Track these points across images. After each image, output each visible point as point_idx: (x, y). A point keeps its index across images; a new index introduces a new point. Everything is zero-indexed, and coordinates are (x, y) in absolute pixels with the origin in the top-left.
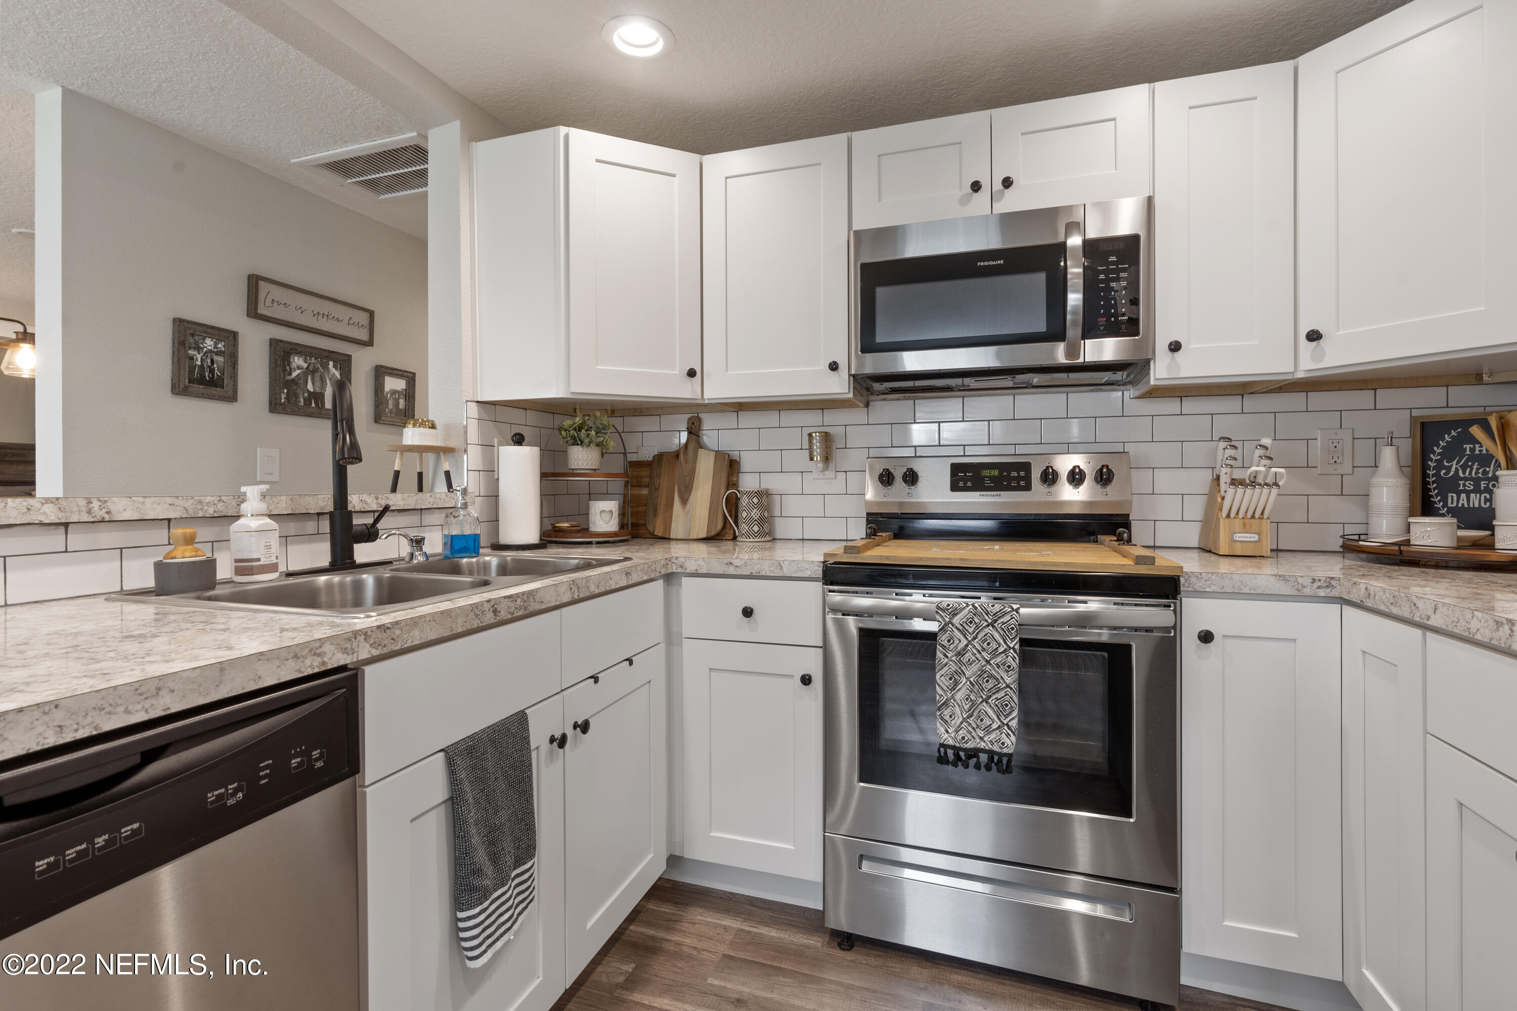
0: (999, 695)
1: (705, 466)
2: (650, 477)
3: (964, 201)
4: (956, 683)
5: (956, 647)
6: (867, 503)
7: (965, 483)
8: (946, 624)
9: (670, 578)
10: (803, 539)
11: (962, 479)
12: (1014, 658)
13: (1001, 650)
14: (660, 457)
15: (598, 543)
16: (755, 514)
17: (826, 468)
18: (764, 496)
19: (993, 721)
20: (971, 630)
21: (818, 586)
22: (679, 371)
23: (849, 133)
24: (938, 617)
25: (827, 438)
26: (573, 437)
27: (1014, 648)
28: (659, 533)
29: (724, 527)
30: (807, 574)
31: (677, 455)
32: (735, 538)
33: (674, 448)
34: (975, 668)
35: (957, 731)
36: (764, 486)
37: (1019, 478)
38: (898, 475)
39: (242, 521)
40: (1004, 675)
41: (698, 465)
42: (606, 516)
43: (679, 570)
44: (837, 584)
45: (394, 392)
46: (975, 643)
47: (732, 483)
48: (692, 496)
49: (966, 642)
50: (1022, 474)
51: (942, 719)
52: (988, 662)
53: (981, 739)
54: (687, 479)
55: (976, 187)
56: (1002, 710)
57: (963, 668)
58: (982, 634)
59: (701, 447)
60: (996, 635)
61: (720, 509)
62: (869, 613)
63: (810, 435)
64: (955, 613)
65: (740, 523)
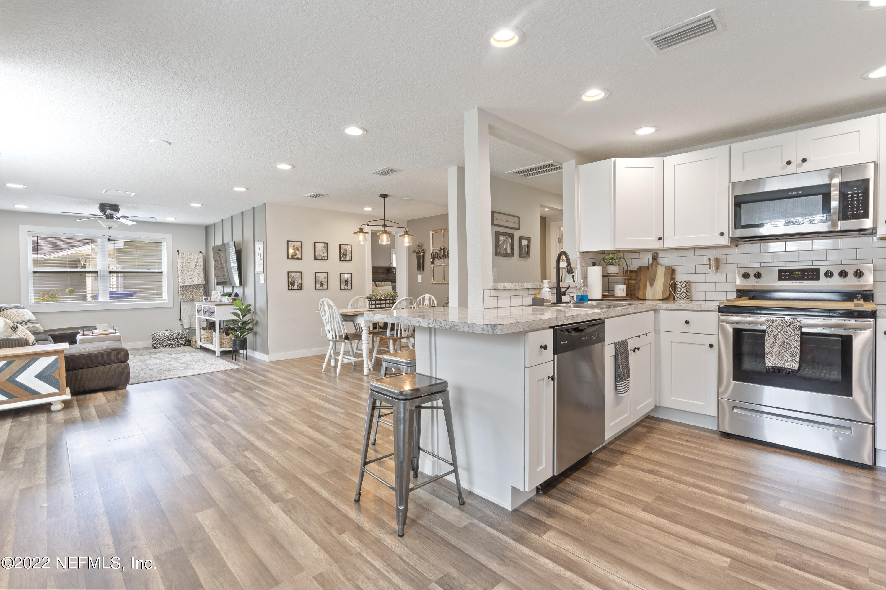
0: (791, 350)
1: (661, 273)
2: (636, 276)
3: (783, 168)
4: (773, 346)
5: (774, 334)
6: (737, 286)
7: (785, 277)
8: (770, 326)
9: (655, 310)
10: (705, 300)
11: (783, 276)
12: (798, 338)
13: (792, 335)
14: (640, 269)
15: (619, 300)
16: (684, 290)
17: (717, 272)
18: (687, 283)
19: (789, 359)
20: (780, 328)
21: (716, 314)
22: (655, 238)
23: (729, 145)
24: (766, 323)
25: (717, 260)
26: (610, 263)
27: (798, 334)
28: (641, 297)
29: (669, 295)
30: (712, 309)
31: (648, 268)
32: (674, 299)
33: (646, 265)
34: (781, 340)
35: (773, 361)
36: (687, 279)
37: (813, 275)
38: (752, 274)
39: (544, 289)
40: (794, 343)
41: (657, 271)
42: (622, 291)
43: (660, 308)
44: (724, 312)
45: (525, 245)
46: (781, 332)
47: (673, 278)
48: (655, 283)
49: (778, 332)
50: (815, 273)
51: (767, 358)
52: (787, 339)
53: (783, 364)
54: (653, 277)
55: (789, 163)
56: (792, 355)
57: (776, 341)
58: (785, 329)
59: (658, 264)
60: (791, 330)
61: (668, 288)
62: (738, 323)
63: (709, 259)
64: (773, 322)
65: (677, 293)
